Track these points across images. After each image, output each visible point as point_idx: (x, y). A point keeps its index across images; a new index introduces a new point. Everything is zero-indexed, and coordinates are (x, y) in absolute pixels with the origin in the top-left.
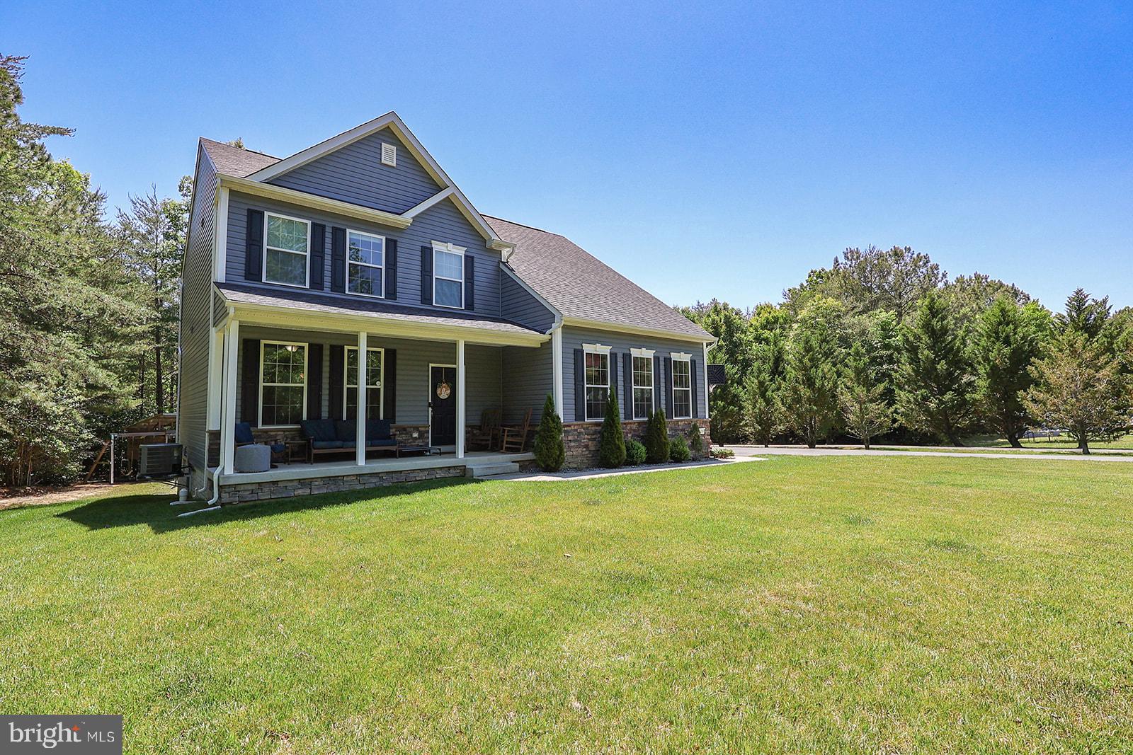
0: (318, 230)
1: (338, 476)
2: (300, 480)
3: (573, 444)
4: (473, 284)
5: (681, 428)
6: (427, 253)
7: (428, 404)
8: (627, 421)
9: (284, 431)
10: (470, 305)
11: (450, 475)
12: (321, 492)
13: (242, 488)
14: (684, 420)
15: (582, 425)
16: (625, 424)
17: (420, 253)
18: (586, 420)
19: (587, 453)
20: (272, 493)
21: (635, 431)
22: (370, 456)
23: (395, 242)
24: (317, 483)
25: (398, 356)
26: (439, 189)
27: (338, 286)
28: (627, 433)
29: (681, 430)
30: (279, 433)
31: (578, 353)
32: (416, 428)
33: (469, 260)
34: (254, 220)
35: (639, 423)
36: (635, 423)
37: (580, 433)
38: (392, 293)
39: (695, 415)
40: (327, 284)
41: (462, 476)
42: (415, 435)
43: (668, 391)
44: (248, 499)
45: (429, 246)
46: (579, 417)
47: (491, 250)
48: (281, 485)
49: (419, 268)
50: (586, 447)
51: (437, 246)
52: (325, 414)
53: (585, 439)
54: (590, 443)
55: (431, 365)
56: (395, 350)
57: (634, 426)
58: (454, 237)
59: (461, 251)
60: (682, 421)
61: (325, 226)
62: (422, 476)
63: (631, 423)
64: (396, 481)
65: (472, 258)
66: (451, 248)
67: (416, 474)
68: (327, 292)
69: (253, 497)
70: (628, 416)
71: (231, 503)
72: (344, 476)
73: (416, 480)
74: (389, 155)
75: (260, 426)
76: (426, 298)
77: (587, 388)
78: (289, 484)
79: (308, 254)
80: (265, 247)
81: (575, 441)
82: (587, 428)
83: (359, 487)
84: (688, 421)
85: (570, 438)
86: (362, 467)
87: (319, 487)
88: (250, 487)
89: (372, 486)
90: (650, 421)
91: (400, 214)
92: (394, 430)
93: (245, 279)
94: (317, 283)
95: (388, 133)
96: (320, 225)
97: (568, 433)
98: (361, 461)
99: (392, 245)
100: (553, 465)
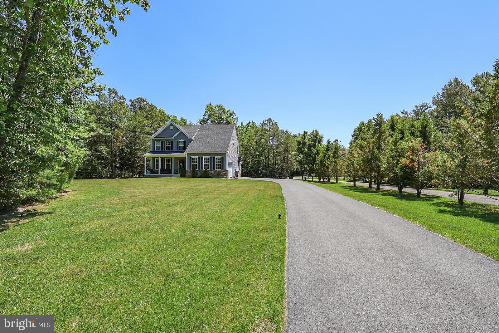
0: (162, 142)
4: (186, 146)
5: (217, 171)
6: (178, 142)
10: (185, 149)
17: (176, 142)
18: (192, 169)
24: (155, 176)
26: (179, 131)
27: (165, 150)
31: (191, 158)
34: (154, 142)
37: (190, 171)
38: (172, 149)
39: (223, 169)
40: (163, 149)
46: (190, 169)
47: (189, 138)
49: (177, 145)
50: (191, 174)
51: (179, 140)
52: (163, 168)
55: (178, 160)
57: (204, 171)
58: (182, 138)
59: (184, 140)
65: (186, 141)
66: (181, 140)
68: (163, 151)
69: (148, 176)
70: (202, 169)
72: (157, 175)
74: (172, 128)
75: (155, 169)
76: (178, 149)
77: (192, 164)
78: (152, 176)
79: (161, 146)
80: (156, 146)
81: (189, 173)
82: (192, 171)
84: (220, 170)
91: (173, 137)
93: (154, 150)
95: (172, 124)
97: (188, 171)
98: (159, 174)
99: (172, 142)
100: (183, 176)
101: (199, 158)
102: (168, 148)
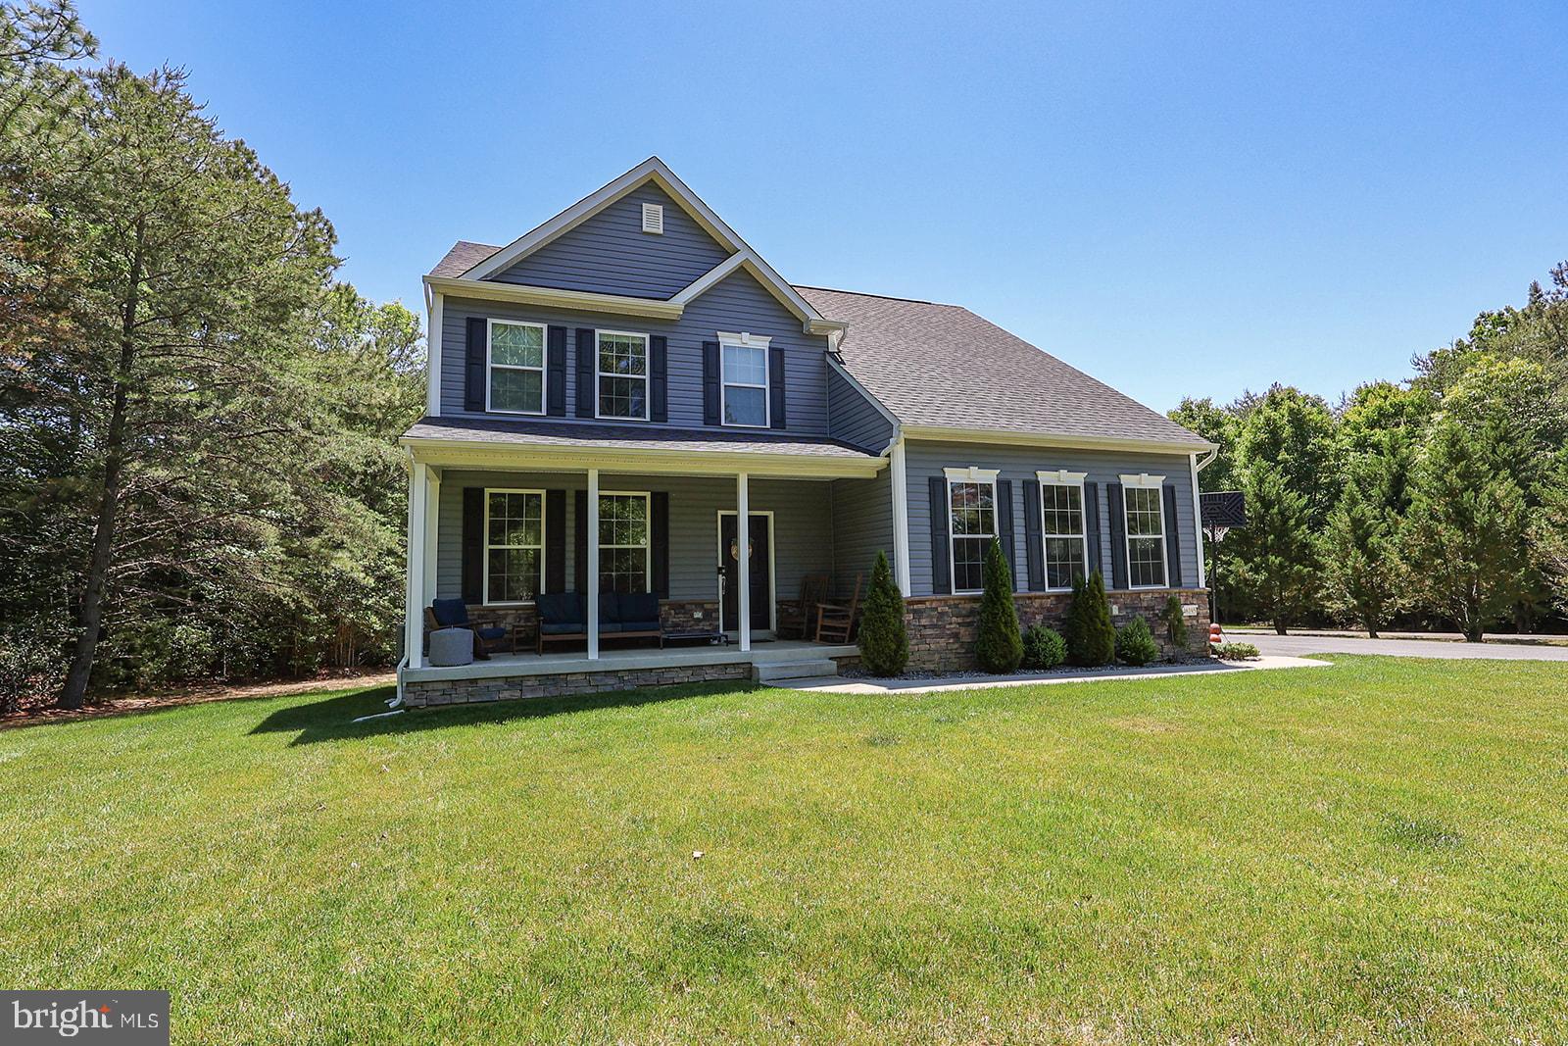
0: (557, 335)
1: (559, 675)
2: (506, 678)
3: (929, 632)
4: (783, 390)
5: (1145, 604)
6: (711, 351)
7: (716, 570)
8: (1033, 594)
9: (517, 610)
10: (778, 421)
11: (727, 677)
12: (535, 696)
13: (431, 686)
14: (1152, 592)
15: (945, 600)
16: (1029, 598)
17: (701, 353)
18: (953, 593)
19: (956, 646)
20: (469, 694)
21: (1049, 610)
22: (605, 645)
23: (664, 339)
24: (529, 683)
25: (671, 502)
26: (726, 254)
27: (584, 409)
28: (1034, 614)
29: (1146, 609)
30: (510, 612)
31: (937, 485)
32: (700, 605)
33: (777, 356)
34: (475, 331)
35: (1058, 597)
36: (1048, 597)
37: (942, 614)
38: (660, 413)
39: (1176, 581)
40: (570, 407)
41: (746, 680)
42: (698, 615)
43: (1117, 542)
44: (437, 703)
45: (713, 340)
46: (941, 586)
47: (811, 336)
48: (480, 684)
49: (701, 374)
50: (956, 636)
51: (726, 339)
52: (570, 586)
53: (953, 623)
54: (962, 630)
55: (720, 513)
56: (667, 494)
57: (1048, 603)
58: (753, 323)
59: (763, 343)
60: (1146, 592)
61: (566, 328)
62: (684, 677)
63: (1042, 597)
64: (644, 683)
65: (781, 351)
66: (748, 340)
67: (673, 674)
68: (570, 418)
69: (445, 699)
70: (1035, 584)
71: (417, 707)
72: (567, 674)
73: (674, 683)
74: (653, 220)
75: (486, 603)
76: (711, 415)
77: (954, 539)
78: (492, 683)
79: (544, 369)
80: (489, 365)
81: (933, 626)
82: (956, 606)
83: (589, 690)
84: (1159, 592)
85: (924, 622)
86: (593, 662)
87: (533, 689)
88: (441, 686)
89: (609, 689)
90: (1076, 593)
91: (667, 300)
92: (667, 608)
93: (466, 410)
94: (556, 407)
95: (652, 187)
96: (557, 328)
97: (918, 614)
98: (593, 653)
99: (659, 344)
100: (886, 665)
101: (1004, 486)
102: (618, 396)
